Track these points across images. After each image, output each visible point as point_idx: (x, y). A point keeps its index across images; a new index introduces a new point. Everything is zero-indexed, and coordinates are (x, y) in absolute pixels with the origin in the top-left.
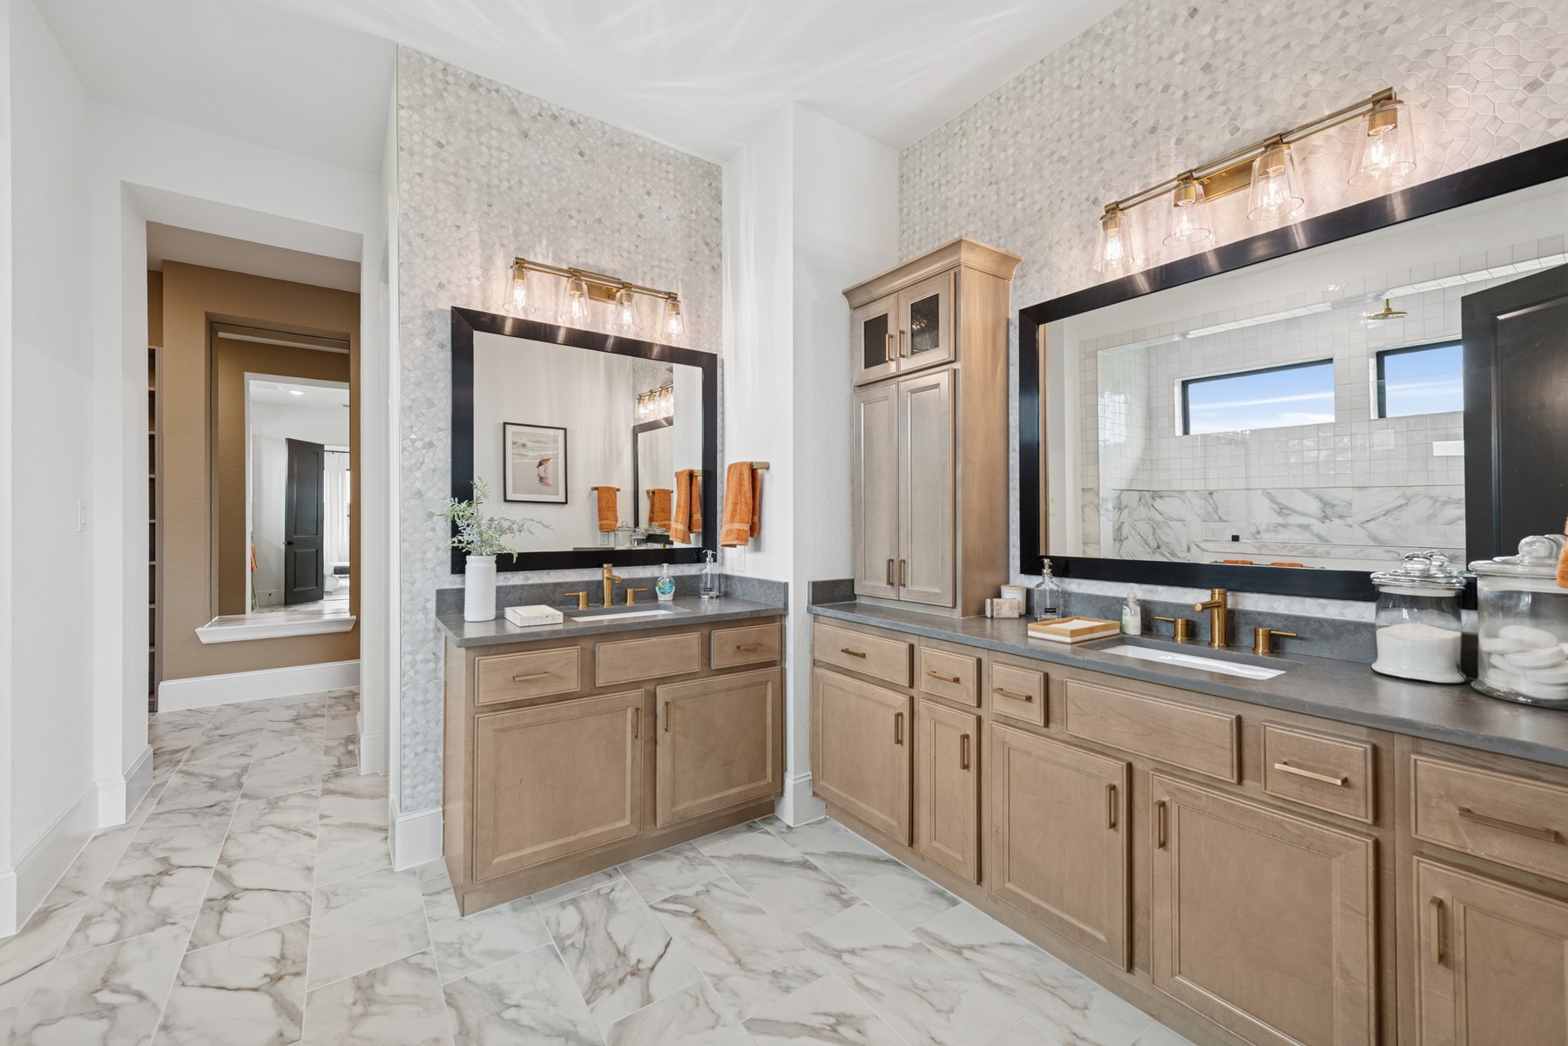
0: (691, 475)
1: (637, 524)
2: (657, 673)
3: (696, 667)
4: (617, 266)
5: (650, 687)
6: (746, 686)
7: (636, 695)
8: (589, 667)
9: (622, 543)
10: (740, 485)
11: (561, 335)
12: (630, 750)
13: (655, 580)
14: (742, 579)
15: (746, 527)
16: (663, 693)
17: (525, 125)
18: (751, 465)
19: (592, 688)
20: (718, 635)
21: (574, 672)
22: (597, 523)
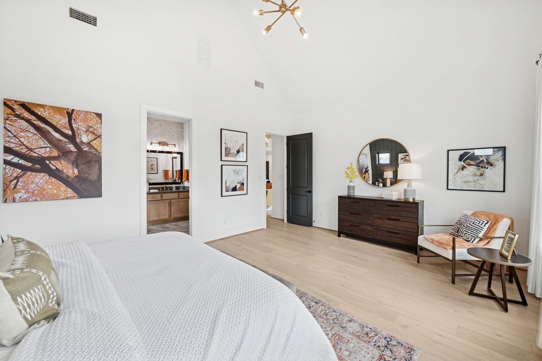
0: (179, 170)
1: (173, 178)
2: (171, 198)
3: (177, 198)
4: (166, 141)
5: (170, 200)
6: (185, 201)
7: (168, 201)
8: (162, 197)
9: (170, 181)
10: (185, 173)
11: (157, 152)
12: (168, 208)
13: (172, 187)
14: (186, 187)
15: (186, 179)
16: (172, 201)
17: (152, 123)
18: (187, 170)
19: (162, 199)
20: (180, 193)
21: (160, 197)
22: (164, 177)
